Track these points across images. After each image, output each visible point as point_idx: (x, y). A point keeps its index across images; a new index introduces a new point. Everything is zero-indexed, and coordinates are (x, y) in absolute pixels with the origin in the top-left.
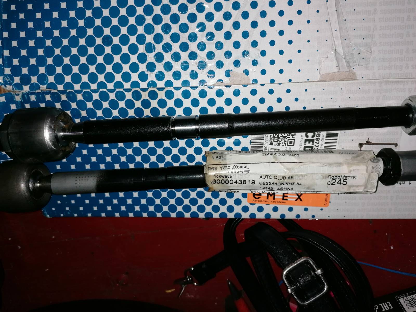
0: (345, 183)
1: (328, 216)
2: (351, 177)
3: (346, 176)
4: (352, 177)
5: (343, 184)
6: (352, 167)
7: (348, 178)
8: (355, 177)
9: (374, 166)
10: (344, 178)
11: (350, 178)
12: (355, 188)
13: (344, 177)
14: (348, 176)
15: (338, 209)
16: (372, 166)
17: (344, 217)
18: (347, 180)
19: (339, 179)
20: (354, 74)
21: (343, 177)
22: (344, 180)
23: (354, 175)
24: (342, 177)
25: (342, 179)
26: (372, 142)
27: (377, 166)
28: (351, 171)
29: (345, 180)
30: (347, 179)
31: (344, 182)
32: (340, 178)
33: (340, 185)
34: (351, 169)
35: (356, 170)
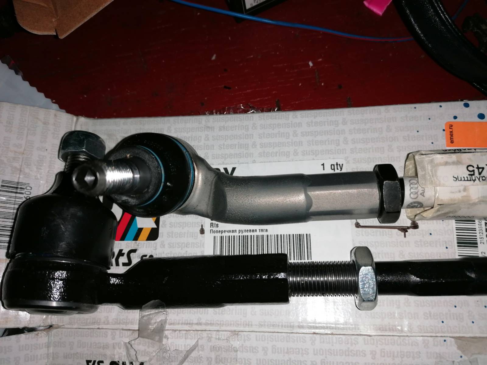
0: (471, 168)
1: (443, 107)
2: (463, 179)
3: (472, 182)
4: (461, 180)
5: (473, 167)
6: (462, 197)
7: (467, 177)
8: (456, 179)
9: (420, 196)
10: (473, 177)
11: (464, 177)
12: (450, 160)
13: (475, 180)
14: (468, 180)
15: (429, 120)
16: (424, 196)
17: (415, 108)
18: (469, 175)
19: (482, 175)
20: (459, 348)
21: (477, 179)
22: (474, 174)
23: (458, 183)
24: (479, 179)
25: (478, 176)
26: (396, 230)
27: (415, 197)
28: (465, 190)
29: (472, 173)
30: (469, 177)
31: (473, 171)
32: (482, 177)
33: (478, 165)
34: (465, 194)
35: (456, 192)
